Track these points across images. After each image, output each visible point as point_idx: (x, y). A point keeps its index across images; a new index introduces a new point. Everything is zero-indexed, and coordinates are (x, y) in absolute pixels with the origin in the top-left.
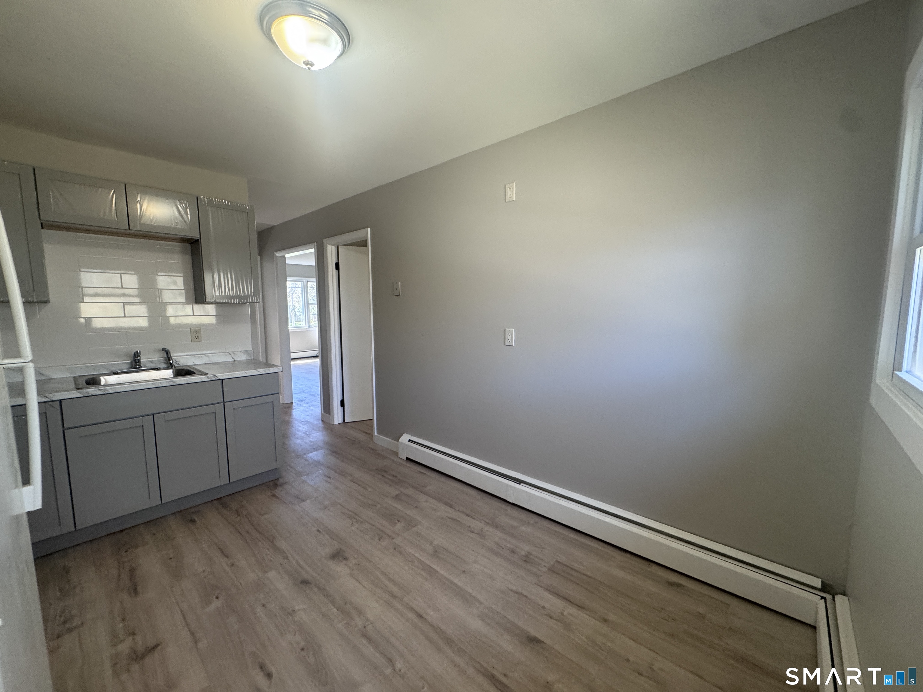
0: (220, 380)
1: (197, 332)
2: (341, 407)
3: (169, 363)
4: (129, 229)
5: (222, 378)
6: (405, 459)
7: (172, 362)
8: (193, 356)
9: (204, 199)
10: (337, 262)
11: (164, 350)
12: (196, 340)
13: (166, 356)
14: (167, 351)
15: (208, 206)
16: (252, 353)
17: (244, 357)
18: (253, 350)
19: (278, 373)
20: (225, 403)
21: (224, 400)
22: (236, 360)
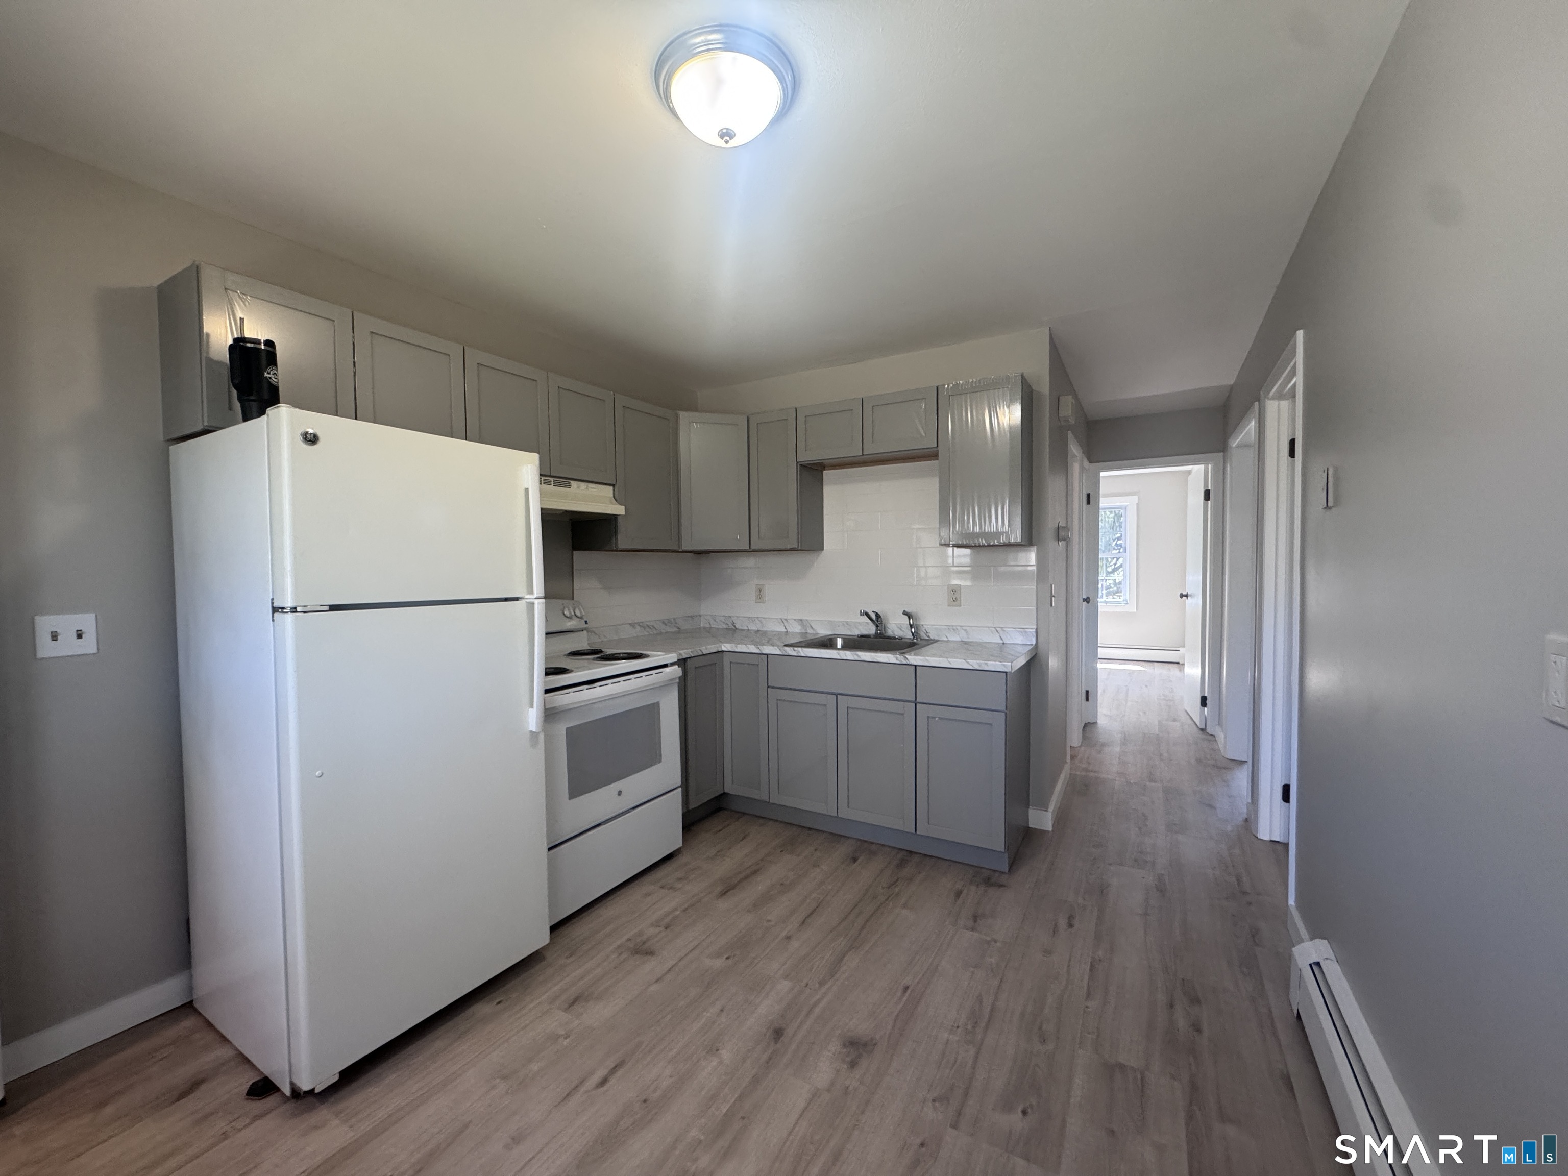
1: (956, 591)
2: (1282, 801)
3: (912, 632)
4: (863, 455)
5: (915, 664)
6: (1296, 1015)
7: (915, 632)
8: (946, 627)
9: (948, 387)
10: (1293, 438)
11: (905, 613)
12: (955, 603)
13: (908, 623)
14: (909, 615)
15: (949, 396)
16: (1034, 634)
17: (1019, 639)
18: (1036, 629)
19: (1006, 673)
20: (918, 705)
21: (916, 700)
22: (1006, 641)
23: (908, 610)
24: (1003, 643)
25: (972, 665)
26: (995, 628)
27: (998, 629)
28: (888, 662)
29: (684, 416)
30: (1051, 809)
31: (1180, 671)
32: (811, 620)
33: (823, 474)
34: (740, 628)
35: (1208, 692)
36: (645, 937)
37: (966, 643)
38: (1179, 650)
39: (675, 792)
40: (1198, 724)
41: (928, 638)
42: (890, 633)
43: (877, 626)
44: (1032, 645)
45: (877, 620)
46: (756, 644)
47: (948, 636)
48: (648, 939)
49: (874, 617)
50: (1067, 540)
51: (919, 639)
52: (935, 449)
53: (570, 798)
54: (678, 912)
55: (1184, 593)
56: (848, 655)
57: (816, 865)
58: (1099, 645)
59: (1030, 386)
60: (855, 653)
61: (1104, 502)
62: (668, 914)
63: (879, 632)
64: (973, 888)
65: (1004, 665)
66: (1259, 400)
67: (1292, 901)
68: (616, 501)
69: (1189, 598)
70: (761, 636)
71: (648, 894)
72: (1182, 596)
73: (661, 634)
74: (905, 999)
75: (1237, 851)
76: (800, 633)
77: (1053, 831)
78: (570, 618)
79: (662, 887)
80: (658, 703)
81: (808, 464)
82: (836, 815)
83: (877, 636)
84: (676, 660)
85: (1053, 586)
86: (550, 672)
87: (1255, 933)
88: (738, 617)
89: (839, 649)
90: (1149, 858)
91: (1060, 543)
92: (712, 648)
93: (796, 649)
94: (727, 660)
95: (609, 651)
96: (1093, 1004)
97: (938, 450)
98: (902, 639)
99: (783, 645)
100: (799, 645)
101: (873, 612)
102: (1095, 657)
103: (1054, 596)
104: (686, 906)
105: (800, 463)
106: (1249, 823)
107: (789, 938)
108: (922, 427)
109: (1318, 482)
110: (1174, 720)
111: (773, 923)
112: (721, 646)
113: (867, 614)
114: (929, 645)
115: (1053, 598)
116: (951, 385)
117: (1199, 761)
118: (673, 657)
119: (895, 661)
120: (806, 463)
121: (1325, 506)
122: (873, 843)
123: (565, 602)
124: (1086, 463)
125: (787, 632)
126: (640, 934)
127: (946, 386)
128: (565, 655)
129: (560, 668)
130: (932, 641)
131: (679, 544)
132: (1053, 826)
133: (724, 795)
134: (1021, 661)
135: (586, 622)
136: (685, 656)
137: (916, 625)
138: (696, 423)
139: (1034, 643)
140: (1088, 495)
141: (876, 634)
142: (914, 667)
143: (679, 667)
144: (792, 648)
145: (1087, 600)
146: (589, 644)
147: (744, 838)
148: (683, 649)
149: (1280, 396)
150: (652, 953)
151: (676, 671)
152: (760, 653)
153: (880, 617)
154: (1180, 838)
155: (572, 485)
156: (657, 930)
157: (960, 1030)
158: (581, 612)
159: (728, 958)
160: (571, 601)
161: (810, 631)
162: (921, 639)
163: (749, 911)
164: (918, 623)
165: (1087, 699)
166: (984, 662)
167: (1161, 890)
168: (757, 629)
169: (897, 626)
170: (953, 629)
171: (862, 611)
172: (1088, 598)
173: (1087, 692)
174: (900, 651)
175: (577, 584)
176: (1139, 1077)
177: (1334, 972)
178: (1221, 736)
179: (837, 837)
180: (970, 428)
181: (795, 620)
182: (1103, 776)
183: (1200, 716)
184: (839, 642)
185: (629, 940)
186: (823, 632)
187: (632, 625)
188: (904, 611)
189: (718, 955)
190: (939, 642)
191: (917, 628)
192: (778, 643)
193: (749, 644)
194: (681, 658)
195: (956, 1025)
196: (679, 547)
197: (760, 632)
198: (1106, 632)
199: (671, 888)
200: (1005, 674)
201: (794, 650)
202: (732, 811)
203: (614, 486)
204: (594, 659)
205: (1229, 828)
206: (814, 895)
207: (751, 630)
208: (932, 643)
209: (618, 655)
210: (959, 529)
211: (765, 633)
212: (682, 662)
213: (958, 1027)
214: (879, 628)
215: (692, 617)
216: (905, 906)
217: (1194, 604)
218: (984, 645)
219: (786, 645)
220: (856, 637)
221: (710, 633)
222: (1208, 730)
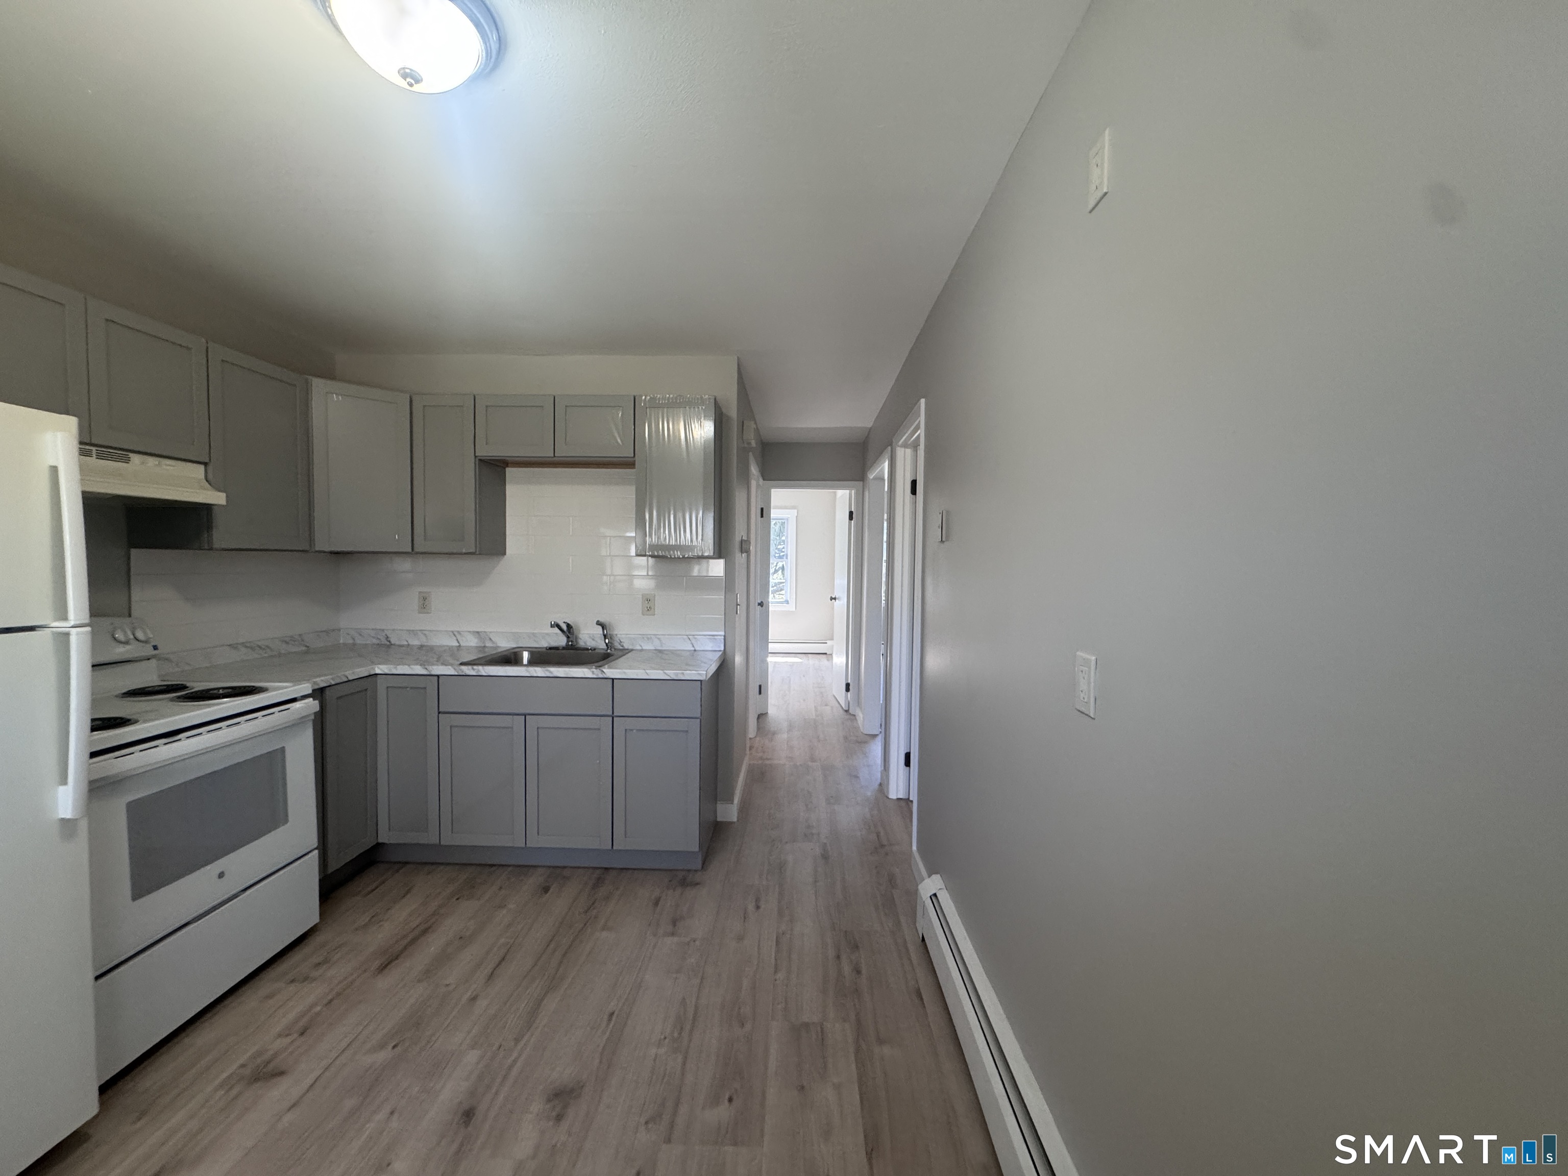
0: (610, 678)
1: (650, 600)
2: (905, 766)
3: (605, 642)
4: (554, 456)
5: (613, 677)
6: (921, 939)
7: (609, 642)
8: (640, 636)
9: (645, 398)
10: (915, 479)
11: (599, 623)
12: (648, 613)
13: (601, 632)
14: (603, 626)
15: (647, 408)
16: (723, 641)
17: (709, 646)
18: (725, 636)
19: (701, 681)
20: (615, 718)
21: (613, 713)
22: (697, 649)
23: (602, 620)
24: (695, 650)
25: (669, 676)
26: (687, 635)
27: (690, 637)
28: (584, 676)
29: (319, 385)
30: (736, 800)
31: (828, 660)
32: (491, 632)
33: (505, 471)
34: (397, 643)
35: (851, 679)
36: (266, 1056)
37: (660, 651)
38: (826, 643)
39: (310, 855)
40: (844, 706)
41: (621, 648)
42: (581, 644)
43: (568, 637)
44: (721, 651)
45: (569, 630)
46: (419, 662)
47: (642, 645)
48: (275, 1055)
49: (564, 627)
50: (748, 552)
51: (613, 650)
52: (633, 459)
53: (134, 899)
54: (319, 1008)
55: (833, 597)
56: (538, 671)
57: (501, 906)
58: (769, 641)
59: (720, 408)
60: (546, 669)
61: (774, 513)
62: (303, 1015)
63: (570, 643)
64: (670, 892)
65: (699, 674)
66: (891, 445)
67: (914, 848)
68: (210, 484)
69: (837, 600)
70: (426, 653)
71: (269, 997)
72: (832, 599)
73: (280, 655)
74: (611, 1026)
75: (875, 812)
76: (476, 647)
77: (738, 821)
78: (127, 643)
79: (292, 981)
80: (283, 750)
81: (490, 460)
82: (523, 845)
83: (567, 648)
84: (310, 691)
85: (738, 595)
86: (100, 724)
87: (892, 880)
88: (393, 630)
89: (525, 665)
90: (814, 831)
91: (743, 555)
92: (362, 672)
93: (475, 667)
94: (382, 685)
95: (198, 686)
96: (780, 976)
97: (635, 461)
98: (595, 649)
99: (459, 663)
100: (477, 662)
101: (564, 622)
102: (766, 653)
103: (739, 605)
104: (330, 997)
105: (479, 458)
106: (882, 788)
107: (474, 999)
108: (619, 433)
109: (936, 520)
110: (826, 705)
111: (451, 988)
112: (374, 669)
113: (558, 626)
114: (624, 655)
115: (738, 606)
116: (649, 397)
117: (846, 738)
118: (306, 688)
119: (590, 675)
120: (489, 458)
121: (940, 540)
122: (565, 867)
123: (117, 621)
124: (761, 481)
125: (460, 646)
126: (259, 1053)
127: (644, 397)
128: (116, 696)
129: (116, 719)
130: (627, 651)
131: (311, 540)
132: (738, 817)
133: (378, 846)
134: (713, 668)
135: (155, 648)
136: (323, 685)
137: (610, 634)
138: (336, 394)
139: (722, 649)
140: (762, 509)
141: (566, 645)
142: (611, 681)
143: (314, 700)
144: (470, 667)
145: (761, 604)
146: (159, 676)
147: (408, 892)
148: (319, 676)
149: (905, 446)
150: (282, 1073)
151: (312, 705)
152: (428, 673)
153: (572, 627)
154: (836, 807)
155: (131, 459)
156: (288, 1040)
157: (667, 1040)
158: (145, 633)
159: (394, 1047)
160: (128, 620)
161: (488, 644)
162: (615, 649)
163: (419, 981)
164: (611, 633)
165: (760, 693)
166: (681, 672)
167: (825, 857)
168: (420, 644)
169: (590, 637)
170: (648, 638)
171: (553, 623)
172: (762, 602)
173: (760, 686)
174: (596, 664)
175: (137, 594)
176: (819, 1029)
177: (945, 899)
178: (860, 716)
179: (523, 869)
180: (666, 442)
181: (469, 632)
182: (776, 762)
183: (845, 701)
184: (526, 655)
185: (243, 1066)
186: (505, 644)
187: (234, 647)
188: (598, 621)
189: (382, 1046)
190: (634, 652)
191: (611, 638)
192: (451, 661)
193: (413, 665)
194: (316, 687)
195: (662, 1037)
196: (310, 546)
197: (424, 648)
198: (775, 630)
199: (306, 979)
200: (699, 682)
201: (473, 669)
202: (387, 862)
203: (205, 464)
204: (172, 700)
205: (869, 794)
206: (502, 940)
207: (413, 645)
208: (627, 653)
209: (215, 692)
210: (655, 540)
211: (431, 649)
212: (319, 693)
213: (665, 1038)
214: (570, 639)
215: (327, 632)
216: (604, 928)
217: (841, 605)
218: (678, 652)
219: (462, 664)
220: (544, 650)
221: (354, 650)
222: (851, 711)
